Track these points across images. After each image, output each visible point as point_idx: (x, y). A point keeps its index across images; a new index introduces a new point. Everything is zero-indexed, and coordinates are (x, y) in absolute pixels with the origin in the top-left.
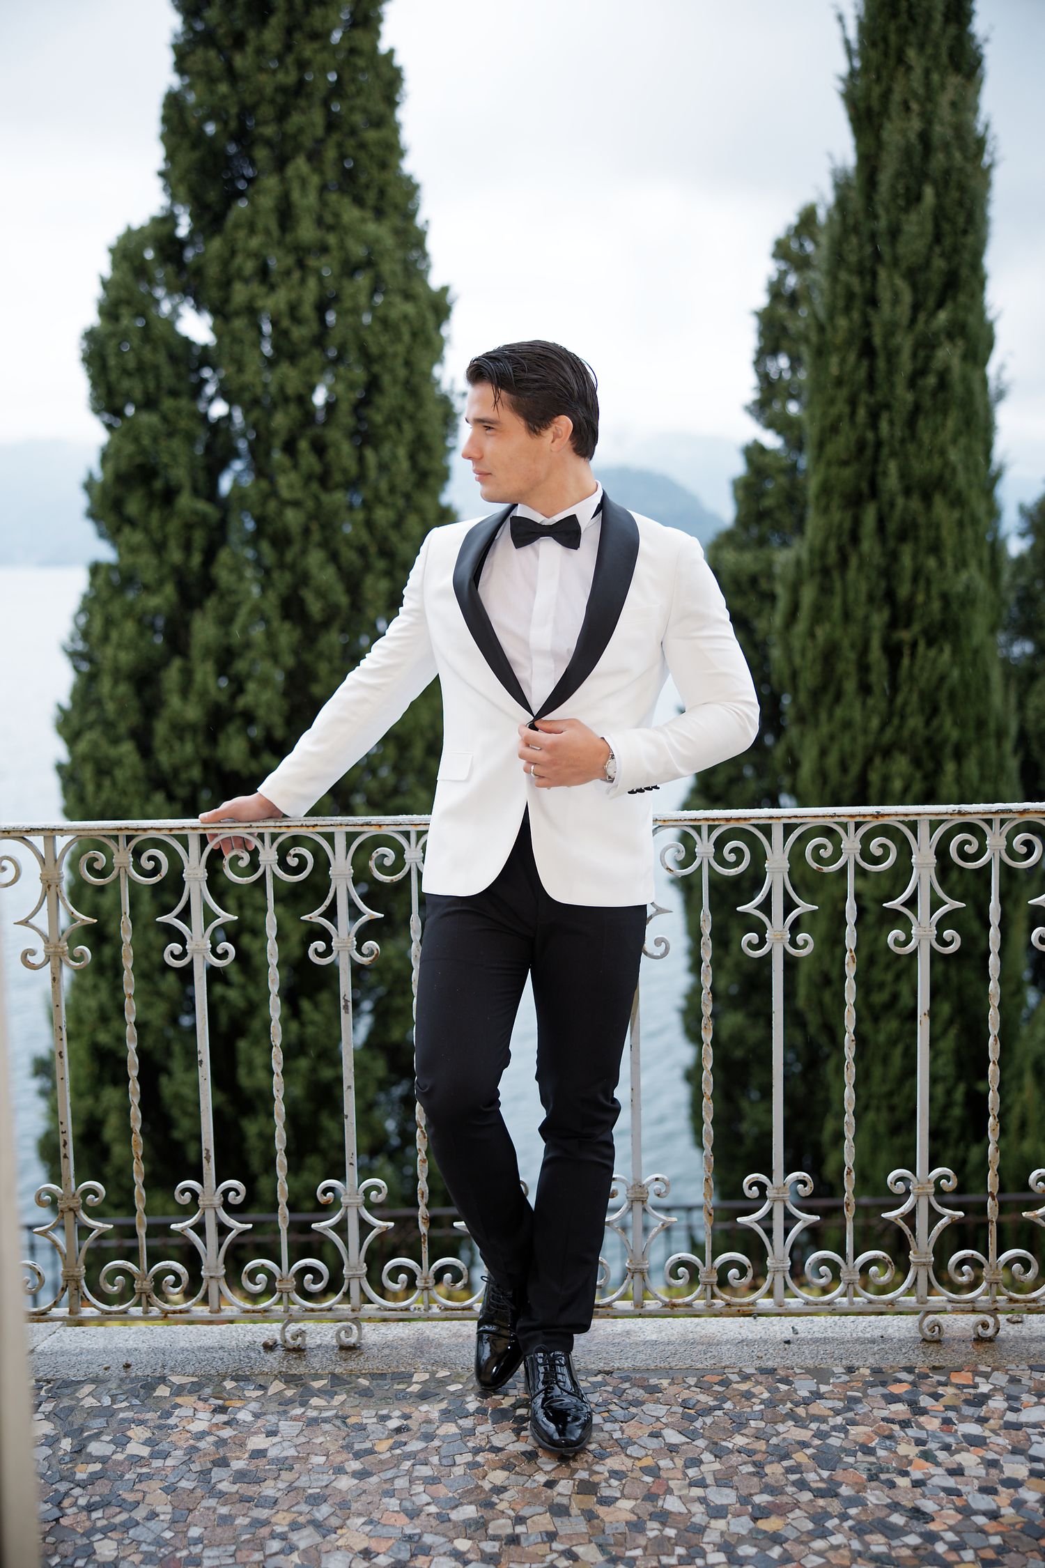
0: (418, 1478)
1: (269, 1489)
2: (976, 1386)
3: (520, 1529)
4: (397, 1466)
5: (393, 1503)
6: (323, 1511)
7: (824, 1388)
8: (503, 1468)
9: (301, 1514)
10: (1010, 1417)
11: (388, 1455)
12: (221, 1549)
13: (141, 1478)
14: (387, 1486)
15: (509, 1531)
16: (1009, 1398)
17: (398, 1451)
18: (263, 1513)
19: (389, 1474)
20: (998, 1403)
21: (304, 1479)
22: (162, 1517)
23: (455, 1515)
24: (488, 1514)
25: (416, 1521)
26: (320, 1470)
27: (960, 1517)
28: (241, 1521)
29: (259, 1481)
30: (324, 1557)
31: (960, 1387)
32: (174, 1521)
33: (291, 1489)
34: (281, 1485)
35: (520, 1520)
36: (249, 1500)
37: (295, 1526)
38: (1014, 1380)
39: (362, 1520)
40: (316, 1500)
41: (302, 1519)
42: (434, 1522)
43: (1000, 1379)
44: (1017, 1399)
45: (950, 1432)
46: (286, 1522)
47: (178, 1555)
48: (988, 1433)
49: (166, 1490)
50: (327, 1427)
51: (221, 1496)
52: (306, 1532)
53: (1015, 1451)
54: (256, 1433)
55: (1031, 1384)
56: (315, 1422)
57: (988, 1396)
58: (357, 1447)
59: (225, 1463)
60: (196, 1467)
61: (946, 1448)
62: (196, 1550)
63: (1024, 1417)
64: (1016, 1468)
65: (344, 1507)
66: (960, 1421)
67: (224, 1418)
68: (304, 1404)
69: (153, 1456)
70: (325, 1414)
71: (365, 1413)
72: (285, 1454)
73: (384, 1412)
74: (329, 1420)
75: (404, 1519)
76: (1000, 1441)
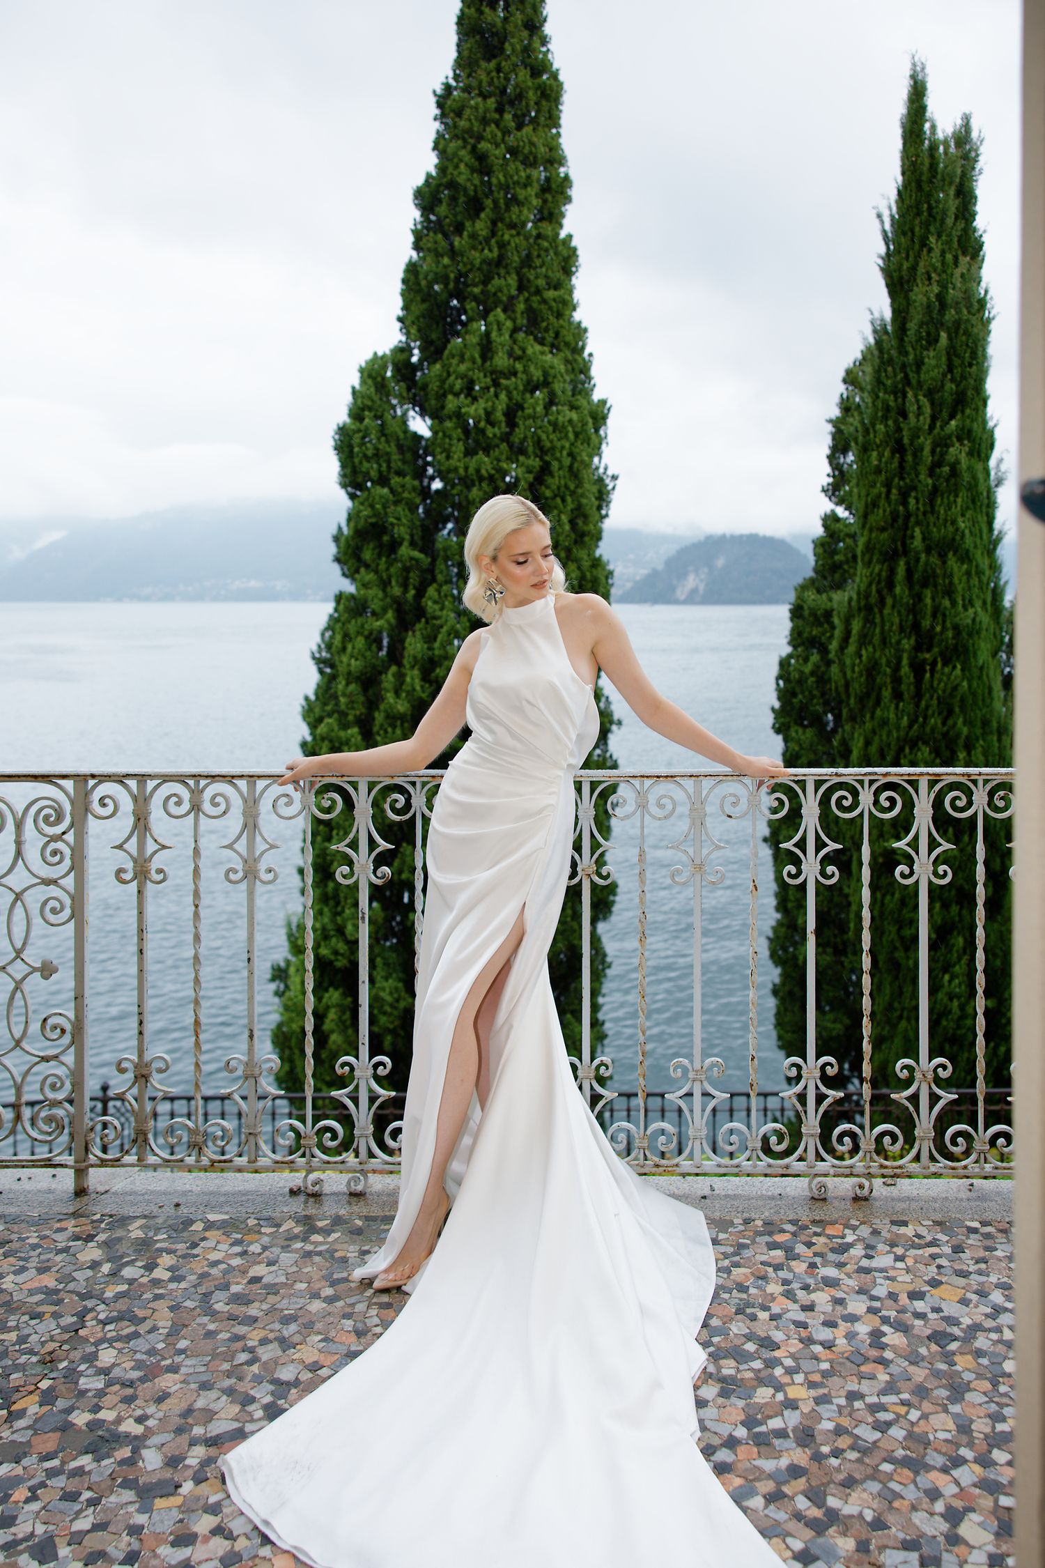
1: (253, 1311)
2: (843, 1237)
5: (348, 1324)
6: (293, 1327)
7: (722, 1236)
9: (272, 1331)
10: (865, 1263)
12: (200, 1359)
13: (157, 1297)
14: (349, 1310)
16: (869, 1247)
18: (241, 1330)
19: (352, 1300)
20: (858, 1251)
21: (285, 1301)
26: (300, 1294)
27: (801, 1346)
28: (224, 1336)
29: (248, 1302)
30: (279, 1367)
31: (830, 1237)
32: (168, 1335)
33: (272, 1310)
34: (265, 1307)
36: (236, 1318)
37: (264, 1342)
38: (876, 1232)
39: (320, 1337)
40: (288, 1320)
41: (271, 1336)
43: (865, 1231)
44: (874, 1248)
45: (812, 1275)
46: (258, 1338)
47: (163, 1363)
48: (842, 1276)
49: (172, 1308)
50: (317, 1259)
51: (213, 1314)
52: (271, 1346)
53: (861, 1291)
54: (259, 1263)
55: (888, 1236)
56: (308, 1255)
57: (851, 1245)
58: (335, 1276)
59: (226, 1287)
60: (202, 1290)
61: (806, 1288)
62: (178, 1359)
63: (875, 1263)
64: (858, 1306)
65: (309, 1326)
66: (823, 1266)
67: (238, 1249)
68: (305, 1239)
69: (171, 1280)
70: (320, 1248)
71: (352, 1248)
72: (277, 1280)
73: (366, 1248)
74: (319, 1254)
75: (353, 1338)
76: (851, 1282)
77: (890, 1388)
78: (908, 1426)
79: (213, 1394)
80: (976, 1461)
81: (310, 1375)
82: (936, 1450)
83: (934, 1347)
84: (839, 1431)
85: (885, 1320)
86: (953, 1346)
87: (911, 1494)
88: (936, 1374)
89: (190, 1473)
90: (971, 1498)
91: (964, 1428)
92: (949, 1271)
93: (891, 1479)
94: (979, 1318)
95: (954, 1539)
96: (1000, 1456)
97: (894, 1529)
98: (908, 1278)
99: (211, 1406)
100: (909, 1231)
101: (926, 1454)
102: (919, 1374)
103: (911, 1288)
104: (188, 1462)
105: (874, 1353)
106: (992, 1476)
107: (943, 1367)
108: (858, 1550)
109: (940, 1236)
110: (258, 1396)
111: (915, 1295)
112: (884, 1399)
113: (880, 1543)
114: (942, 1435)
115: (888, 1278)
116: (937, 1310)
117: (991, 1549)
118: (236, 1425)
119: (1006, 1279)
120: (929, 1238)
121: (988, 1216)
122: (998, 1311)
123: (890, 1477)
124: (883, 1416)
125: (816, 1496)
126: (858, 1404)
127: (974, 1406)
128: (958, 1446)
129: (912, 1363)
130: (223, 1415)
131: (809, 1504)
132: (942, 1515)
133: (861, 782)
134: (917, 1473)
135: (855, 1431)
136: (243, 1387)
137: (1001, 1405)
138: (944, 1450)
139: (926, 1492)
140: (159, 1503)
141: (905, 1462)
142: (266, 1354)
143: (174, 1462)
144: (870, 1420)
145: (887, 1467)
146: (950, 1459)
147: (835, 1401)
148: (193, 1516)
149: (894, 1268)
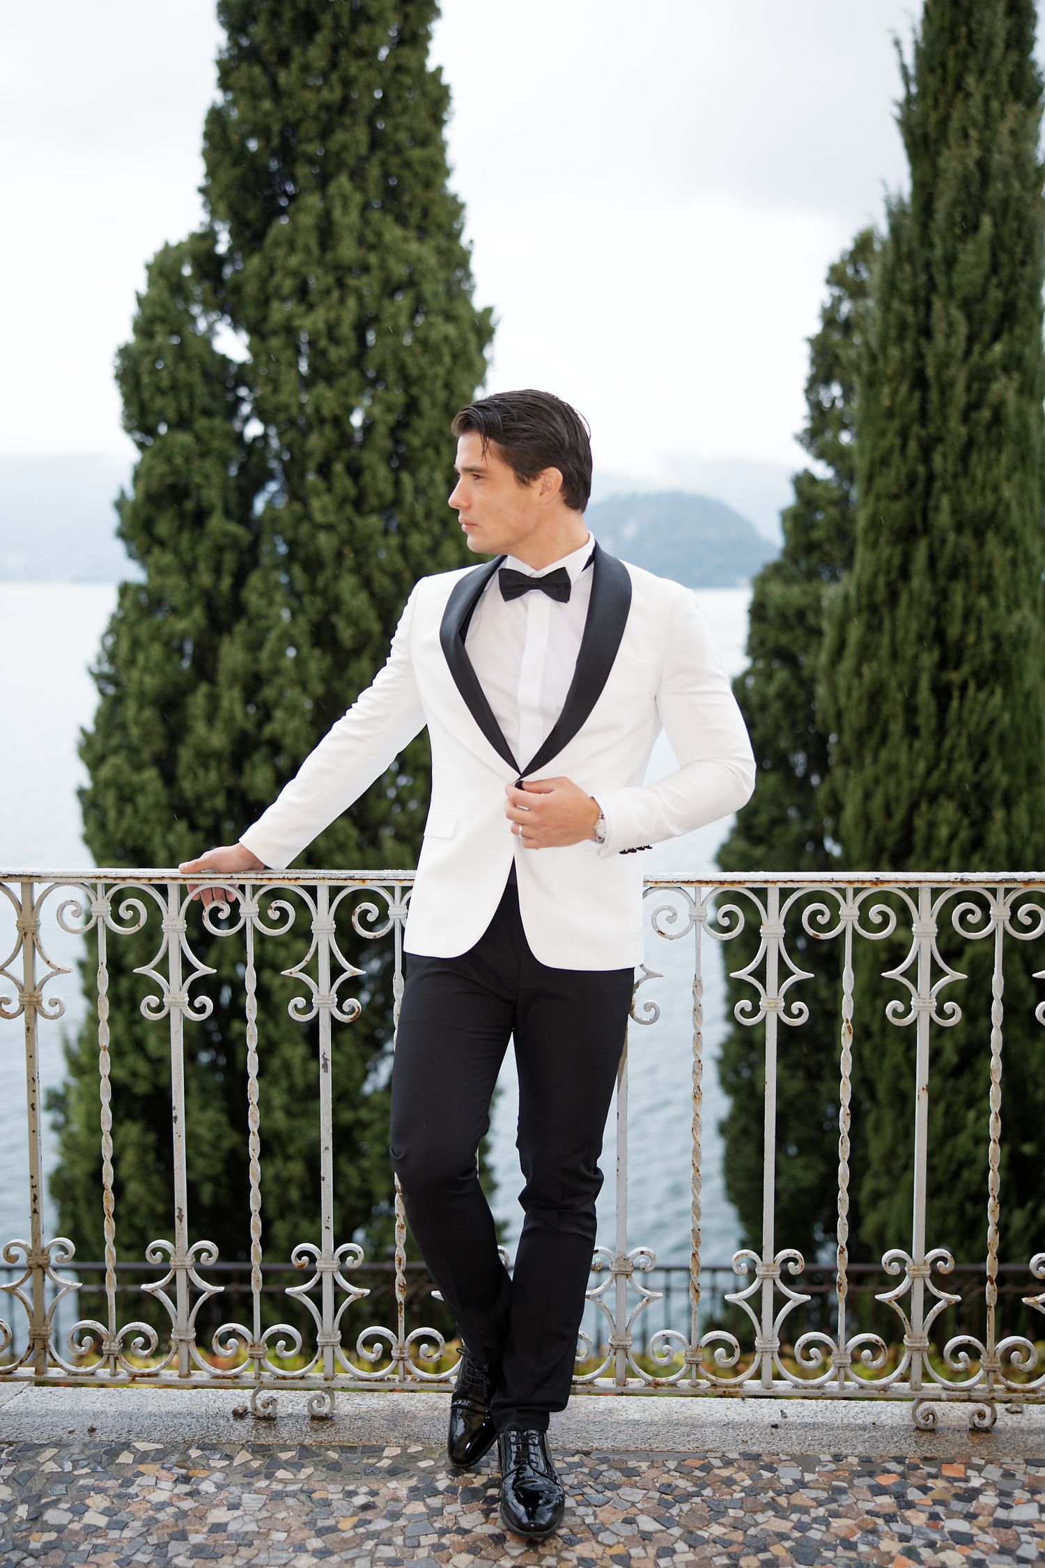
0: (380, 1559)
2: (967, 1480)
4: (359, 1545)
7: (808, 1477)
8: (468, 1552)
10: (1001, 1514)
11: (351, 1533)
13: (96, 1549)
16: (1001, 1493)
17: (362, 1530)
19: (350, 1554)
20: (989, 1499)
21: (263, 1556)
26: (280, 1547)
29: (217, 1557)
31: (948, 1479)
34: (239, 1562)
38: (1008, 1475)
44: (1009, 1494)
45: (936, 1528)
48: (975, 1530)
50: (290, 1501)
53: (1003, 1551)
54: (218, 1506)
55: (1025, 1479)
56: (278, 1496)
57: (979, 1491)
58: (320, 1524)
59: (183, 1536)
60: (153, 1540)
61: (931, 1545)
63: (1014, 1515)
66: (948, 1517)
67: (186, 1488)
68: (270, 1476)
69: (110, 1527)
70: (290, 1488)
71: (331, 1488)
72: (246, 1528)
73: (351, 1488)
74: (294, 1495)
76: (989, 1539)
115: (1034, 1534)
133: (994, 892)
149: (1040, 1521)
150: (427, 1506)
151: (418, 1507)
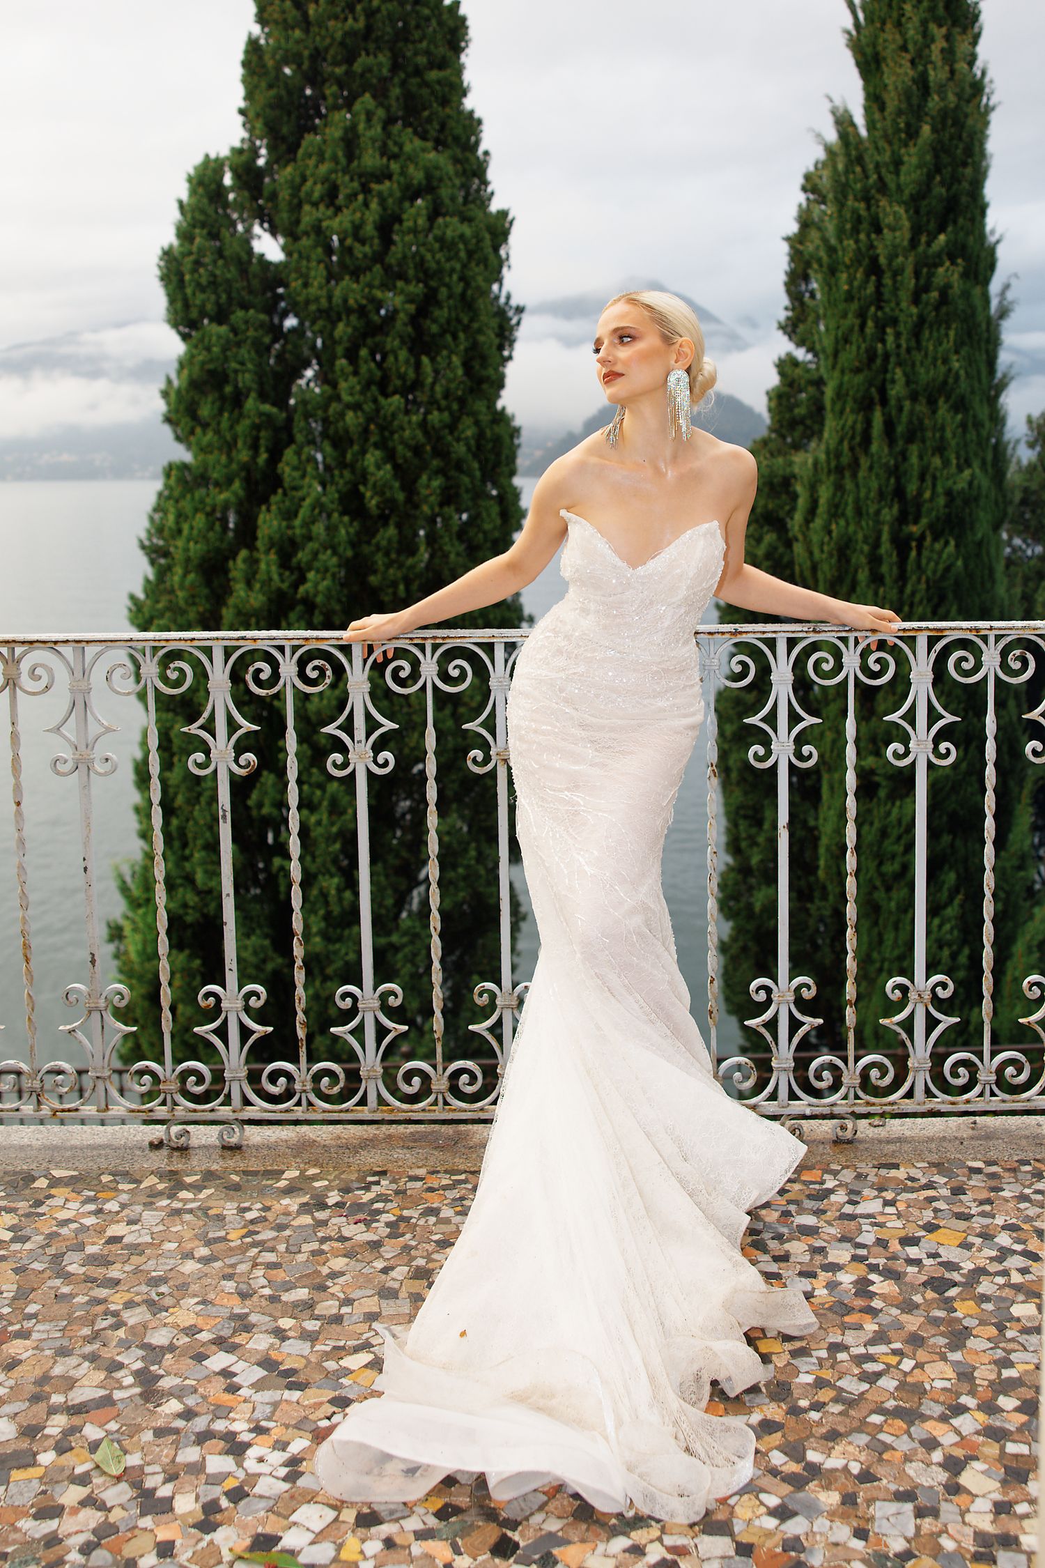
0: (261, 1264)
1: (114, 1272)
2: (822, 1183)
3: (345, 1310)
4: (244, 1253)
5: (230, 1286)
6: (163, 1290)
8: (345, 1256)
9: (138, 1294)
10: (848, 1209)
11: (239, 1242)
12: (53, 1324)
14: (230, 1271)
15: (334, 1311)
16: (851, 1192)
17: (248, 1240)
18: (102, 1293)
19: (234, 1260)
20: (840, 1197)
21: (151, 1262)
22: (5, 1295)
23: (286, 1297)
24: (317, 1296)
25: (248, 1303)
26: (169, 1255)
28: (79, 1299)
29: (108, 1264)
30: (149, 1332)
31: (805, 1183)
32: (14, 1298)
33: (137, 1271)
34: (128, 1268)
35: (348, 1302)
36: (94, 1280)
37: (129, 1305)
38: (859, 1176)
39: (196, 1300)
40: (155, 1282)
41: (138, 1299)
42: (264, 1303)
43: (848, 1176)
44: (858, 1193)
45: (785, 1224)
46: (122, 1301)
47: (10, 1329)
48: (822, 1224)
49: (16, 1271)
50: (187, 1217)
51: (67, 1277)
52: (138, 1310)
53: (843, 1239)
54: (118, 1222)
55: (875, 1180)
56: (177, 1212)
57: (831, 1191)
58: (211, 1235)
59: (81, 1247)
60: (52, 1251)
61: (779, 1237)
62: (28, 1324)
63: (859, 1210)
64: (840, 1254)
65: (183, 1289)
66: (799, 1214)
67: (92, 1207)
68: (172, 1196)
69: (13, 1240)
70: (190, 1206)
71: (228, 1205)
72: (140, 1240)
73: (246, 1205)
74: (191, 1211)
75: (236, 1300)
76: (832, 1231)
77: (880, 1337)
78: (900, 1376)
79: (73, 1361)
80: (979, 1408)
81: (188, 1339)
82: (931, 1400)
83: (930, 1295)
84: (820, 1383)
85: (873, 1268)
86: (953, 1292)
87: (904, 1445)
88: (935, 1322)
89: (51, 1442)
90: (975, 1447)
91: (966, 1375)
92: (947, 1214)
93: (881, 1431)
94: (982, 1263)
95: (954, 1489)
96: (1007, 1403)
97: (885, 1481)
98: (899, 1224)
99: (72, 1373)
100: (901, 1174)
101: (920, 1404)
102: (913, 1322)
103: (902, 1233)
104: (47, 1431)
105: (859, 1303)
106: (998, 1424)
107: (941, 1314)
108: (843, 1503)
109: (936, 1178)
110: (126, 1362)
111: (909, 1241)
112: (872, 1350)
113: (869, 1495)
114: (939, 1384)
115: (875, 1224)
116: (935, 1255)
117: (997, 1497)
118: (102, 1392)
119: (1014, 1221)
120: (923, 1181)
121: (993, 1155)
122: (1004, 1253)
123: (879, 1428)
124: (871, 1367)
125: (795, 1451)
126: (842, 1356)
127: (977, 1353)
128: (958, 1395)
129: (903, 1311)
130: (86, 1383)
131: (787, 1459)
132: (940, 1465)
134: (911, 1423)
135: (838, 1384)
136: (106, 1353)
137: (1009, 1352)
138: (941, 1399)
139: (922, 1443)
140: (16, 1475)
141: (897, 1413)
142: (133, 1317)
143: (31, 1432)
144: (856, 1371)
145: (876, 1419)
146: (950, 1408)
147: (814, 1353)
148: (58, 1488)
149: (883, 1214)
150: (314, 1218)
151: (306, 1220)
